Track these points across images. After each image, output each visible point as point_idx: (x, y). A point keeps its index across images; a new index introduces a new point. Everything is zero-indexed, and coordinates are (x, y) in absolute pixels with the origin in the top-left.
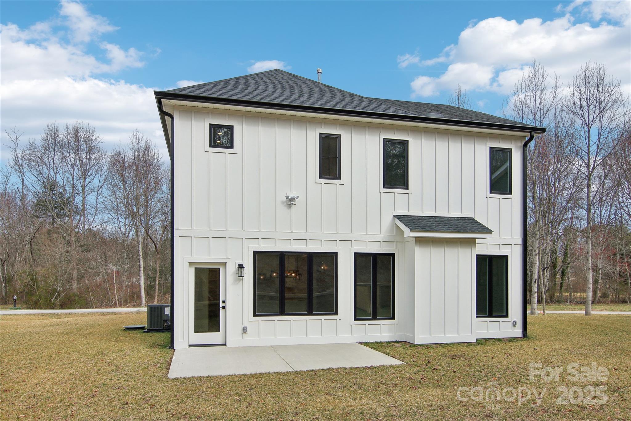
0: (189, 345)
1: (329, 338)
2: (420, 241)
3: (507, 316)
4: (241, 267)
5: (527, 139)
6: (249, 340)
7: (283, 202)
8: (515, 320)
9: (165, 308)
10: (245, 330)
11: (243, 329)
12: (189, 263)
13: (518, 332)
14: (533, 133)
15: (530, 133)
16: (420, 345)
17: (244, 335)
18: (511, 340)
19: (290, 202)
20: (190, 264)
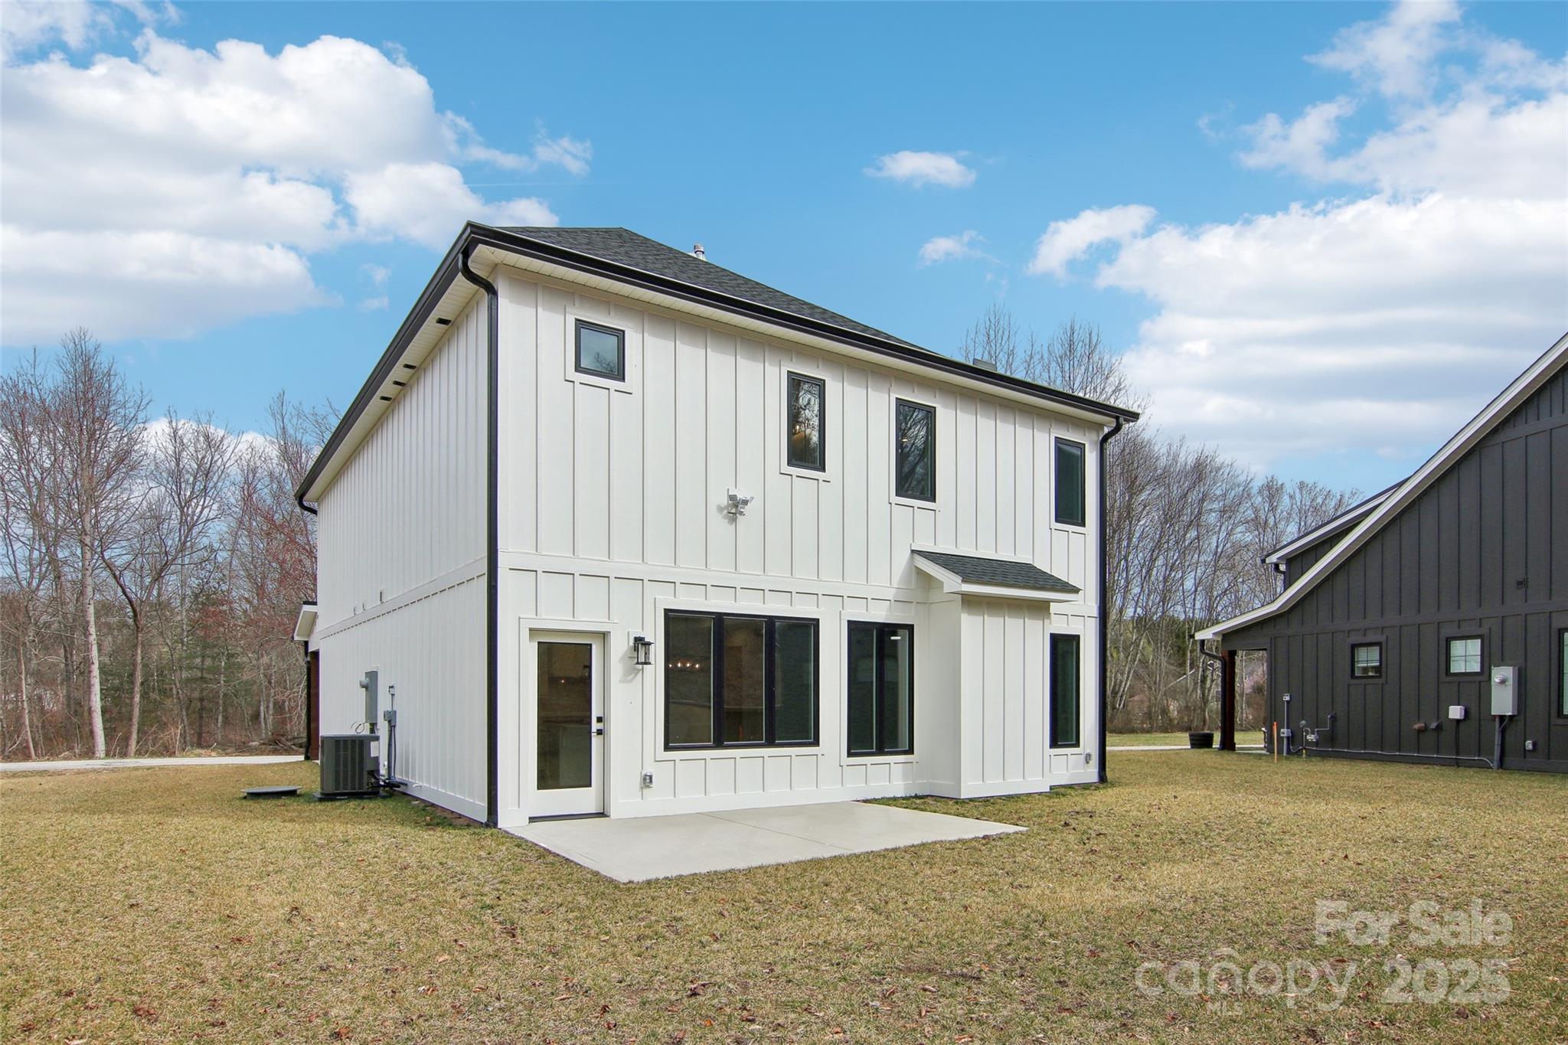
0: (530, 818)
1: (805, 794)
2: (970, 602)
3: (1077, 745)
4: (640, 642)
5: (1106, 430)
6: (656, 802)
7: (720, 509)
8: (1088, 751)
9: (372, 743)
10: (647, 780)
11: (645, 779)
12: (531, 630)
13: (1091, 774)
14: (1121, 420)
15: (1117, 418)
16: (971, 800)
17: (646, 791)
18: (1086, 786)
19: (735, 507)
20: (533, 631)
